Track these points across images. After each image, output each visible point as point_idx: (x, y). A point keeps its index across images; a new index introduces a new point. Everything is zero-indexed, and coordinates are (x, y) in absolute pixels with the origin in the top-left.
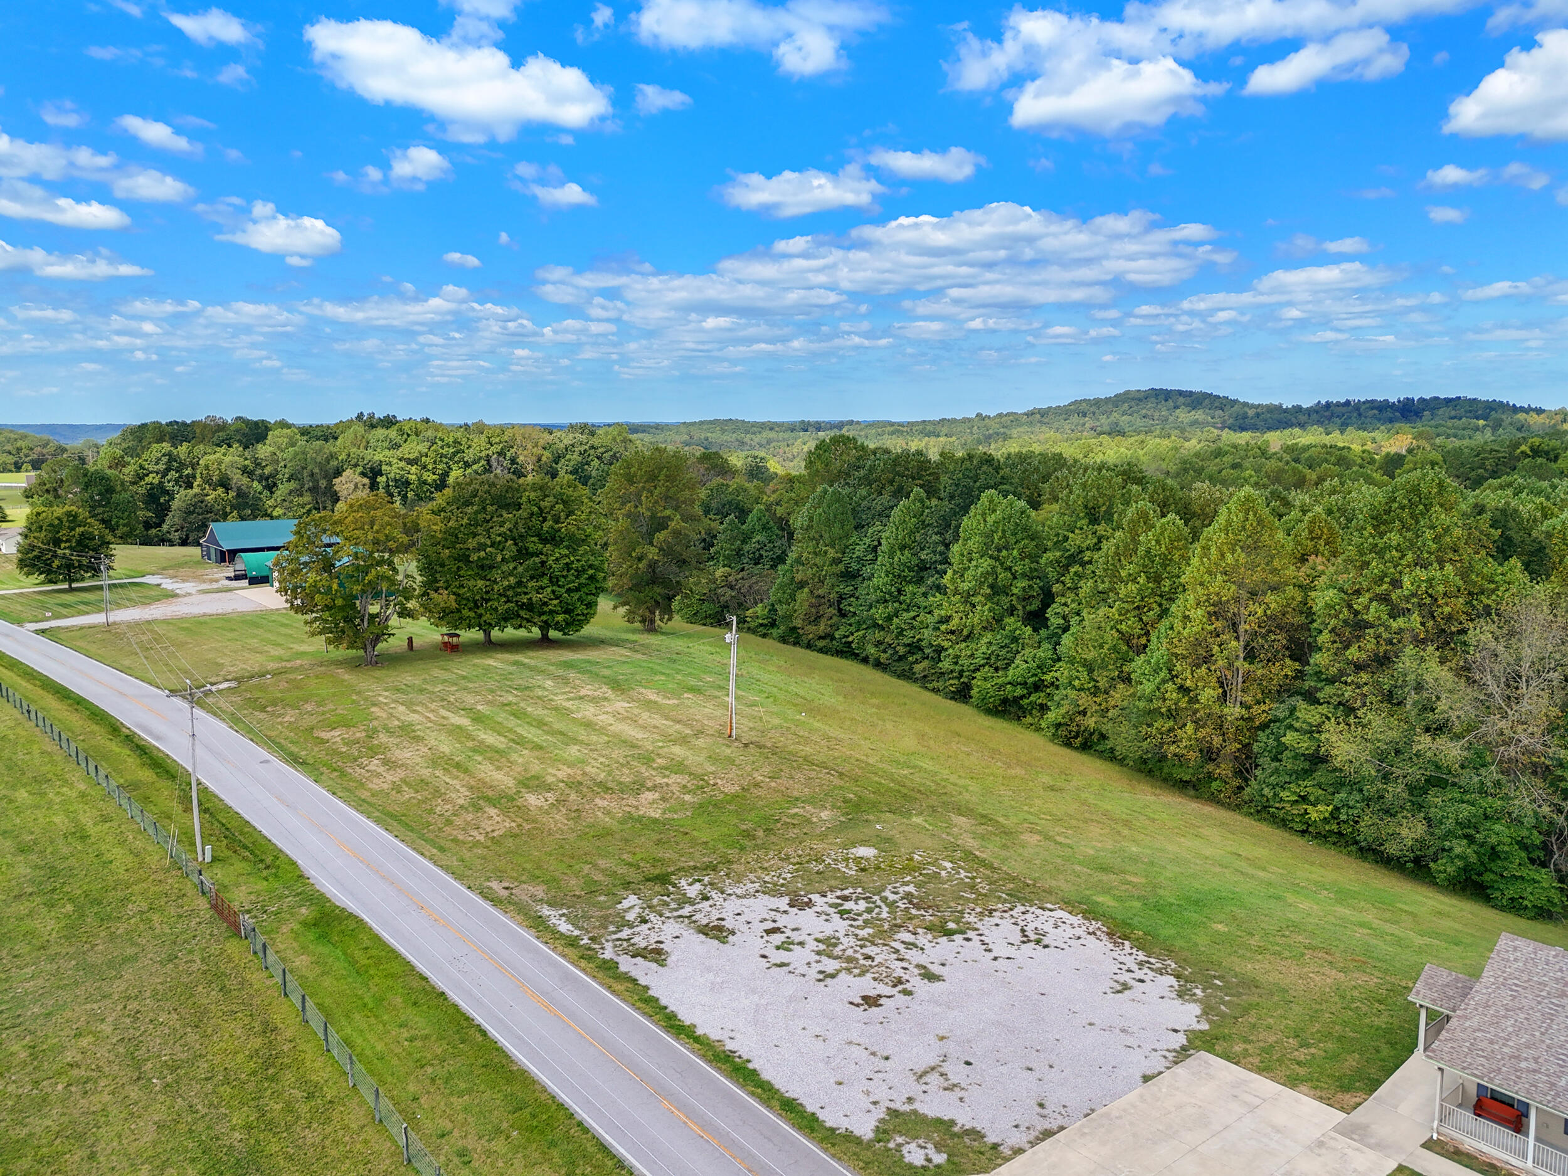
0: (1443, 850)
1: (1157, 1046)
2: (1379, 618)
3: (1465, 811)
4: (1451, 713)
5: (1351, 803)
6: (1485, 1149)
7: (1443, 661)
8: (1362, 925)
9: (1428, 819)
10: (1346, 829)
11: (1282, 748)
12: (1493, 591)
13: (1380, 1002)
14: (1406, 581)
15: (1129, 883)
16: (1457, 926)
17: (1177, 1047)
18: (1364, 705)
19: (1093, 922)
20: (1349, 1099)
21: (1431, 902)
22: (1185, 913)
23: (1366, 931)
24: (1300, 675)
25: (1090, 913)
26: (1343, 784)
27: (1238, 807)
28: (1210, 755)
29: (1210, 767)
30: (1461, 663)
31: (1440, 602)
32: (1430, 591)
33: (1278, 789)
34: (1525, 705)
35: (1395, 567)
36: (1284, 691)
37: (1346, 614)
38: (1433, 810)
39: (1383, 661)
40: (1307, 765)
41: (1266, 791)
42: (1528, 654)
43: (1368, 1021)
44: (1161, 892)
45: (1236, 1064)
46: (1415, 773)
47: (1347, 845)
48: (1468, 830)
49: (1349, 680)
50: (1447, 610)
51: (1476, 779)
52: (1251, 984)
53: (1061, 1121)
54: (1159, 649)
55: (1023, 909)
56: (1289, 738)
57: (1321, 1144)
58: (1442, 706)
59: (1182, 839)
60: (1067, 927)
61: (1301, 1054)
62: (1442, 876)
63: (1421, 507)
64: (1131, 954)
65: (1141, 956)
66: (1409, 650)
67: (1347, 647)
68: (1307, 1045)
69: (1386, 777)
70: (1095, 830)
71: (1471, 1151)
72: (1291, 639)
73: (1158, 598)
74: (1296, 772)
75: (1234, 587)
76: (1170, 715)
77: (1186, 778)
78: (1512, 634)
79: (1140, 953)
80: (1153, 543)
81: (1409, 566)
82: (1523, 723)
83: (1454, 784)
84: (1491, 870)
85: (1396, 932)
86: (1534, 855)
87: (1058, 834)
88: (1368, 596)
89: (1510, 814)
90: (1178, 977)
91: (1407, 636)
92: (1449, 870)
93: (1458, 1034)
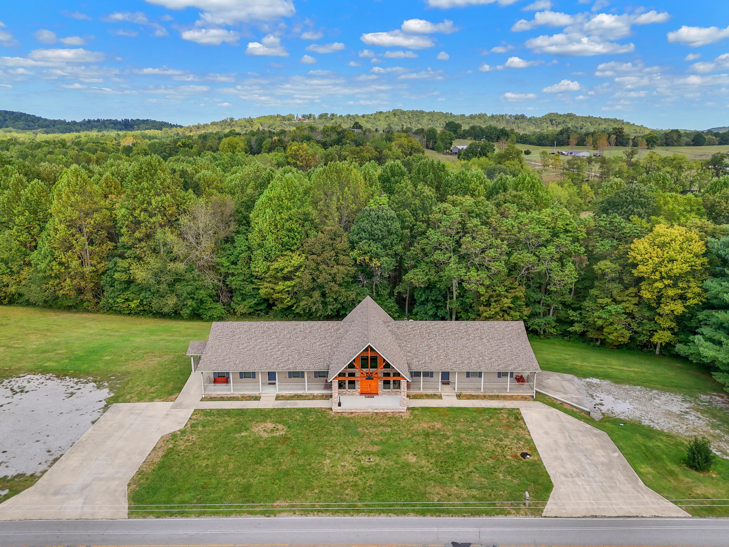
0: (184, 305)
1: (94, 409)
2: (145, 219)
3: (189, 288)
4: (179, 252)
5: (147, 296)
6: (219, 393)
7: (172, 233)
8: (162, 340)
9: (177, 295)
10: (146, 308)
11: (114, 280)
12: (185, 203)
13: (175, 363)
14: (153, 202)
15: (59, 354)
16: (194, 331)
17: (103, 406)
18: (145, 255)
19: (48, 375)
20: (173, 397)
21: (184, 326)
22: (90, 357)
23: (164, 342)
24: (116, 248)
25: (44, 371)
26: (142, 290)
27: (98, 311)
28: (80, 291)
29: (82, 297)
30: (179, 232)
31: (167, 209)
32: (163, 205)
33: (115, 298)
34: (203, 244)
35: (148, 197)
36: (110, 256)
37: (131, 218)
38: (178, 291)
39: (148, 236)
40: (126, 286)
41: (110, 301)
42: (201, 225)
43: (173, 370)
44: (76, 353)
45: (129, 402)
46: (169, 278)
47: (148, 314)
48: (191, 295)
49: (137, 246)
50: (170, 212)
51: (191, 276)
52: (126, 374)
53: (60, 453)
54: (44, 246)
55: (8, 381)
56: (116, 275)
57: (167, 415)
58: (175, 250)
59: (78, 330)
60: (35, 381)
61: (152, 390)
62: (185, 315)
63: (153, 171)
64: (70, 381)
65: (76, 380)
66: (159, 230)
67: (134, 233)
68: (154, 386)
69: (159, 283)
70: (33, 337)
71: (215, 396)
72: (109, 233)
73: (37, 222)
74: (122, 289)
75: (77, 212)
76: (56, 277)
77: (70, 304)
78: (194, 218)
79: (75, 379)
80: (29, 194)
81: (153, 196)
82: (204, 251)
83: (184, 280)
84: (201, 308)
85: (175, 339)
86: (214, 299)
87: (14, 344)
88: (139, 210)
89: (204, 286)
90: (95, 382)
91: (157, 225)
92: (187, 312)
93: (205, 359)
